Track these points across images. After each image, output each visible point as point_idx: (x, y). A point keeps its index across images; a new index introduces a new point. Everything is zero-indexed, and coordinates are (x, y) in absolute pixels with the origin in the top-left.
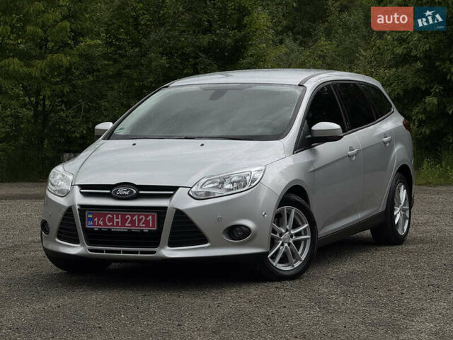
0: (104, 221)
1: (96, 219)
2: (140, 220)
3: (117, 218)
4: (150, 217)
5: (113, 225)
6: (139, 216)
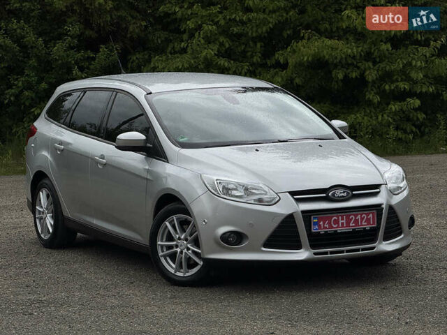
0: (329, 223)
1: (322, 223)
2: (362, 219)
3: (342, 219)
4: (371, 215)
5: (338, 227)
6: (361, 215)
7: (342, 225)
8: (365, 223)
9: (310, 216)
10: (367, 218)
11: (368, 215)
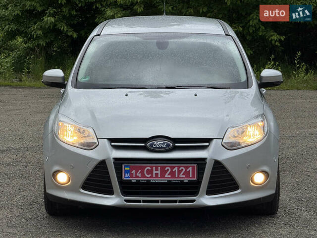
0: (142, 173)
1: (134, 172)
2: (179, 172)
4: (190, 169)
5: (152, 177)
6: (179, 167)
7: (156, 176)
8: (183, 175)
9: (122, 164)
10: (186, 170)
11: (187, 168)
